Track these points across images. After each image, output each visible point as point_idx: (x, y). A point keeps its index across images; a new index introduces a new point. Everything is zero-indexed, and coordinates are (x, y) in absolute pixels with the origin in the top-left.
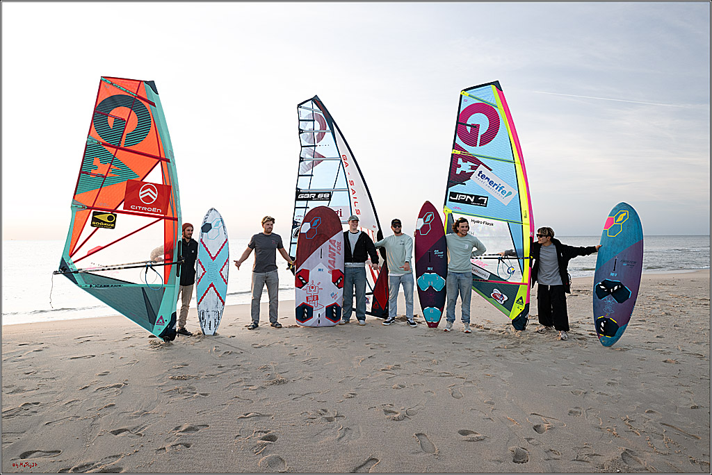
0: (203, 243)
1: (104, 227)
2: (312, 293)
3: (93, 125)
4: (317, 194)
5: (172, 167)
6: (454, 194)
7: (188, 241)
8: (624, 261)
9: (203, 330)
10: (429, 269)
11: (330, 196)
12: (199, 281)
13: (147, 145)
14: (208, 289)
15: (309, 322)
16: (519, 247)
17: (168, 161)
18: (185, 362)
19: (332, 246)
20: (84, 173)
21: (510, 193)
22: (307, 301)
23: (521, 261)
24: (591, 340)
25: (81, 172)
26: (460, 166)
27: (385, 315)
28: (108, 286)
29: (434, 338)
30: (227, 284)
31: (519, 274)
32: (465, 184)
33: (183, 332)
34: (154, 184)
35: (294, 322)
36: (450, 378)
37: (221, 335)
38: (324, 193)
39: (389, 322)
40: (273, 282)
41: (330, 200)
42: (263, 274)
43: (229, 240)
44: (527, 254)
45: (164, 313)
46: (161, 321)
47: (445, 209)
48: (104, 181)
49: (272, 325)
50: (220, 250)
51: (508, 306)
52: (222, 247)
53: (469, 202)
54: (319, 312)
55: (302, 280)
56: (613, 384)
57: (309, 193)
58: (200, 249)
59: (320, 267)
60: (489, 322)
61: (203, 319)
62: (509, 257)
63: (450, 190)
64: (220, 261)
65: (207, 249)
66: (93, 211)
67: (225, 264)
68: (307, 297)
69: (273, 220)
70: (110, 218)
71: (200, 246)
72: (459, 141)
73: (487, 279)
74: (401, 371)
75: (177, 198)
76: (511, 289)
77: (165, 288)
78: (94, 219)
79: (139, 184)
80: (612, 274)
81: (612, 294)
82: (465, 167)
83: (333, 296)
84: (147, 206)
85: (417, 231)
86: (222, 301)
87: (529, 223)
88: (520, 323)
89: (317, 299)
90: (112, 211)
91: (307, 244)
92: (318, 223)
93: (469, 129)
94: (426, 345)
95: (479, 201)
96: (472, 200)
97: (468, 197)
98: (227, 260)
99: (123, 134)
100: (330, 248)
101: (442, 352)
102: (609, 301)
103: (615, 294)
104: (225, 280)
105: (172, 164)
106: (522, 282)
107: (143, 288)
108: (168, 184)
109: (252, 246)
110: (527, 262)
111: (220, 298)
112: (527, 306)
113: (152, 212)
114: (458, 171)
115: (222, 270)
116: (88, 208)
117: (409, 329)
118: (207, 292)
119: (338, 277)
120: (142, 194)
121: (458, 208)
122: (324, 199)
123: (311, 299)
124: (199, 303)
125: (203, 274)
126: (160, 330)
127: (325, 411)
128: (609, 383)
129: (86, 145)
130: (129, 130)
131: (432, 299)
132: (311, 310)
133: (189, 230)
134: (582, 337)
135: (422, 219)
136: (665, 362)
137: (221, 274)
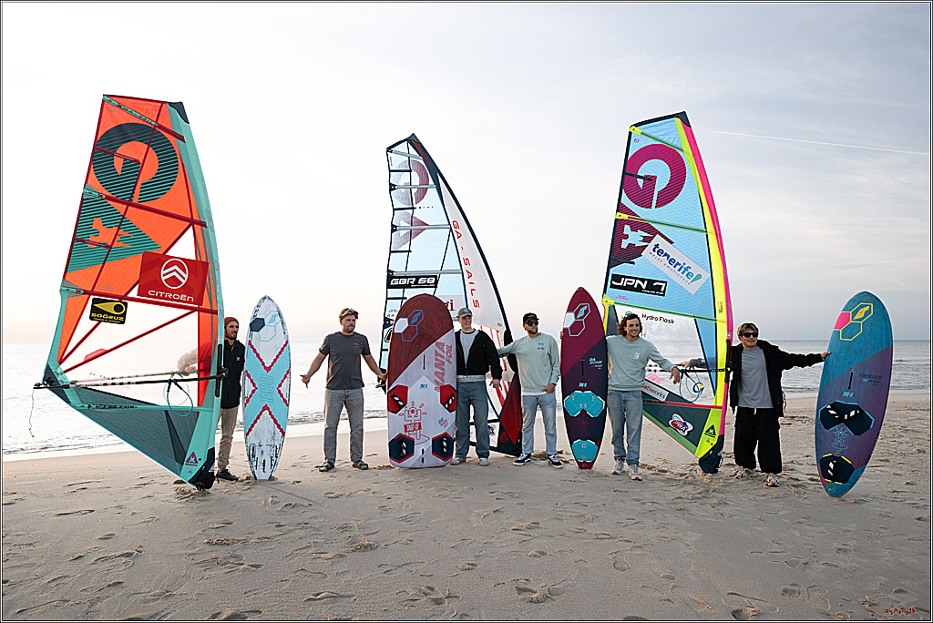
0: (252, 347)
1: (108, 321)
2: (413, 419)
3: (92, 170)
4: (418, 278)
5: (210, 234)
6: (617, 278)
7: (231, 342)
8: (864, 376)
9: (253, 472)
10: (581, 385)
11: (436, 282)
12: (248, 401)
13: (171, 200)
14: (261, 413)
15: (409, 462)
16: (710, 355)
17: (203, 224)
18: (228, 518)
19: (439, 351)
20: (78, 240)
21: (699, 277)
22: (406, 431)
23: (713, 374)
24: (811, 488)
25: (74, 239)
26: (627, 237)
27: (517, 452)
28: (115, 407)
29: (587, 484)
30: (288, 405)
31: (710, 394)
32: (633, 263)
33: (225, 475)
34: (183, 259)
35: (388, 461)
36: (610, 541)
37: (280, 479)
38: (428, 277)
39: (523, 461)
40: (355, 403)
41: (436, 287)
42: (342, 392)
43: (290, 343)
44: (722, 363)
45: (197, 448)
46: (192, 459)
47: (605, 300)
48: (108, 252)
49: (354, 466)
50: (278, 356)
51: (694, 438)
52: (280, 353)
53: (639, 289)
54: (423, 447)
55: (397, 400)
56: (845, 551)
57: (407, 277)
58: (249, 354)
59: (423, 382)
60: (665, 461)
61: (254, 456)
62: (696, 368)
63: (613, 271)
64: (277, 372)
65: (258, 355)
66: (92, 297)
67: (285, 377)
68: (405, 426)
69: (356, 314)
70: (118, 308)
71: (248, 351)
72: (626, 201)
73: (664, 400)
74: (540, 531)
75: (216, 282)
76: (697, 416)
77: (198, 413)
78: (94, 310)
79: (159, 259)
80: (846, 394)
81: (845, 422)
82: (635, 238)
83: (442, 422)
84: (173, 292)
85: (565, 330)
86: (281, 430)
87: (725, 319)
88: (710, 463)
89: (420, 428)
90: (120, 298)
91: (404, 349)
92: (420, 318)
93: (641, 182)
94: (576, 495)
95: (653, 287)
96: (644, 287)
97: (638, 281)
98: (288, 372)
99: (136, 183)
100: (437, 354)
101: (600, 504)
102: (841, 431)
103: (850, 423)
104: (285, 401)
105: (209, 229)
106: (714, 404)
107: (166, 411)
108: (204, 260)
109: (325, 351)
110: (722, 375)
111: (279, 426)
112: (721, 438)
113: (179, 301)
114: (625, 244)
115: (280, 385)
116: (86, 292)
117: (551, 471)
118: (258, 417)
119: (449, 396)
120: (165, 275)
121: (624, 298)
122: (427, 286)
123: (410, 428)
124: (247, 434)
125: (253, 392)
126: (190, 472)
127: (432, 589)
128: (839, 550)
129: (82, 199)
130: (145, 177)
131: (584, 428)
132: (411, 443)
133: (232, 326)
134: (799, 483)
135: (572, 314)
136: (919, 519)
137: (279, 392)
